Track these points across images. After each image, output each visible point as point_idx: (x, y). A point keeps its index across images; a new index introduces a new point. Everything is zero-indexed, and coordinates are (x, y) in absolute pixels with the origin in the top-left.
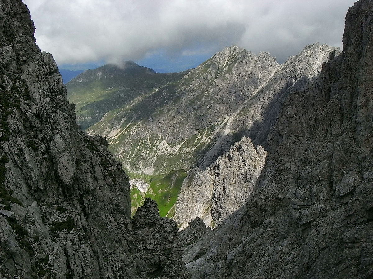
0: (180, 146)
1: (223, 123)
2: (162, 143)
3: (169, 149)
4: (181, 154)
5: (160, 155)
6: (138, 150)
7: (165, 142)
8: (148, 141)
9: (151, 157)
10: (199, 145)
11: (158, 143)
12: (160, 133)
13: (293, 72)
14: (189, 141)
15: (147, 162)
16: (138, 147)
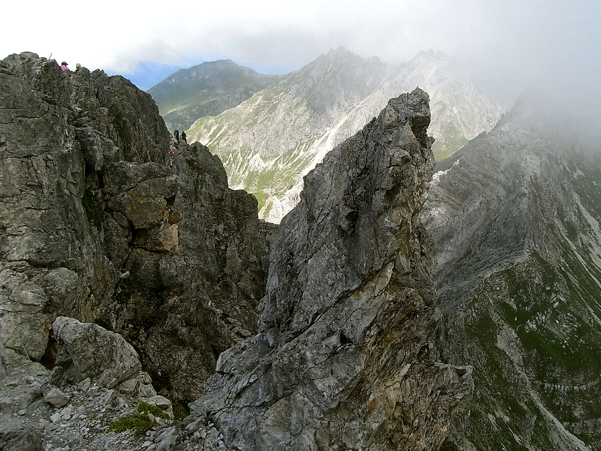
0: (274, 161)
1: (324, 137)
2: (255, 157)
3: (263, 165)
4: (275, 171)
5: (252, 171)
6: (228, 165)
7: (257, 156)
8: (240, 155)
9: (241, 172)
10: (295, 160)
11: (250, 156)
12: (253, 146)
13: (403, 82)
14: (285, 156)
15: (237, 178)
16: (227, 162)
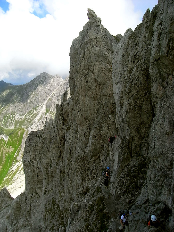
0: (24, 116)
1: (42, 105)
2: (17, 115)
3: (20, 118)
4: (25, 119)
5: (16, 120)
6: (7, 119)
7: (18, 114)
8: (11, 115)
9: (12, 121)
10: (32, 115)
11: (15, 115)
12: (16, 111)
14: (28, 113)
15: (11, 124)
16: (7, 118)
